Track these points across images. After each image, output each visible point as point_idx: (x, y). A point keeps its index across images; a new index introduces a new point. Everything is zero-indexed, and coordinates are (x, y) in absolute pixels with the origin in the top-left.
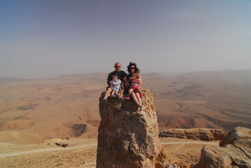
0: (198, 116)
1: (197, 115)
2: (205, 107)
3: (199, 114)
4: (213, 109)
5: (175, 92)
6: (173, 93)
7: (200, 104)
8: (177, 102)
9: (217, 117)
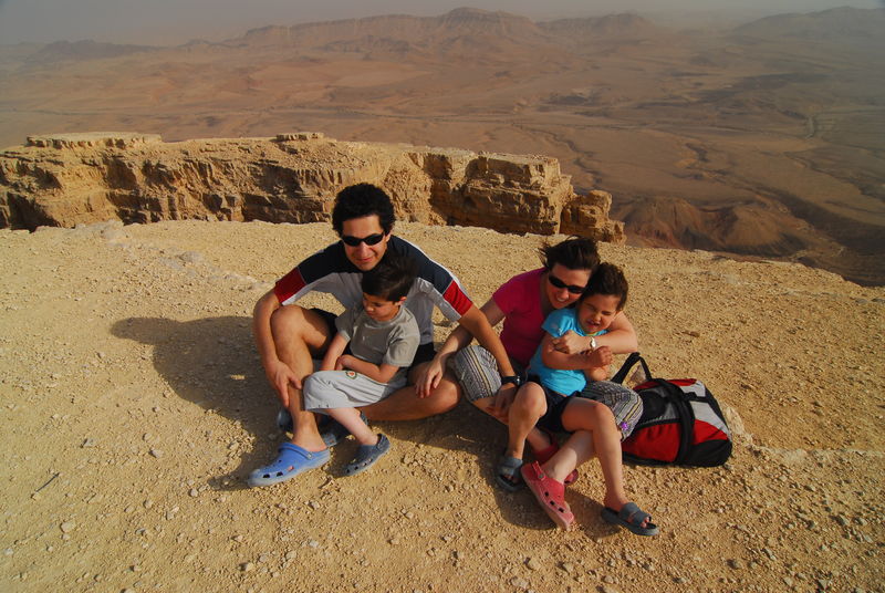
0: (758, 197)
1: (758, 193)
2: (802, 166)
3: (768, 190)
4: (832, 174)
5: (694, 100)
6: (688, 104)
7: (787, 154)
8: (691, 140)
9: (836, 204)
